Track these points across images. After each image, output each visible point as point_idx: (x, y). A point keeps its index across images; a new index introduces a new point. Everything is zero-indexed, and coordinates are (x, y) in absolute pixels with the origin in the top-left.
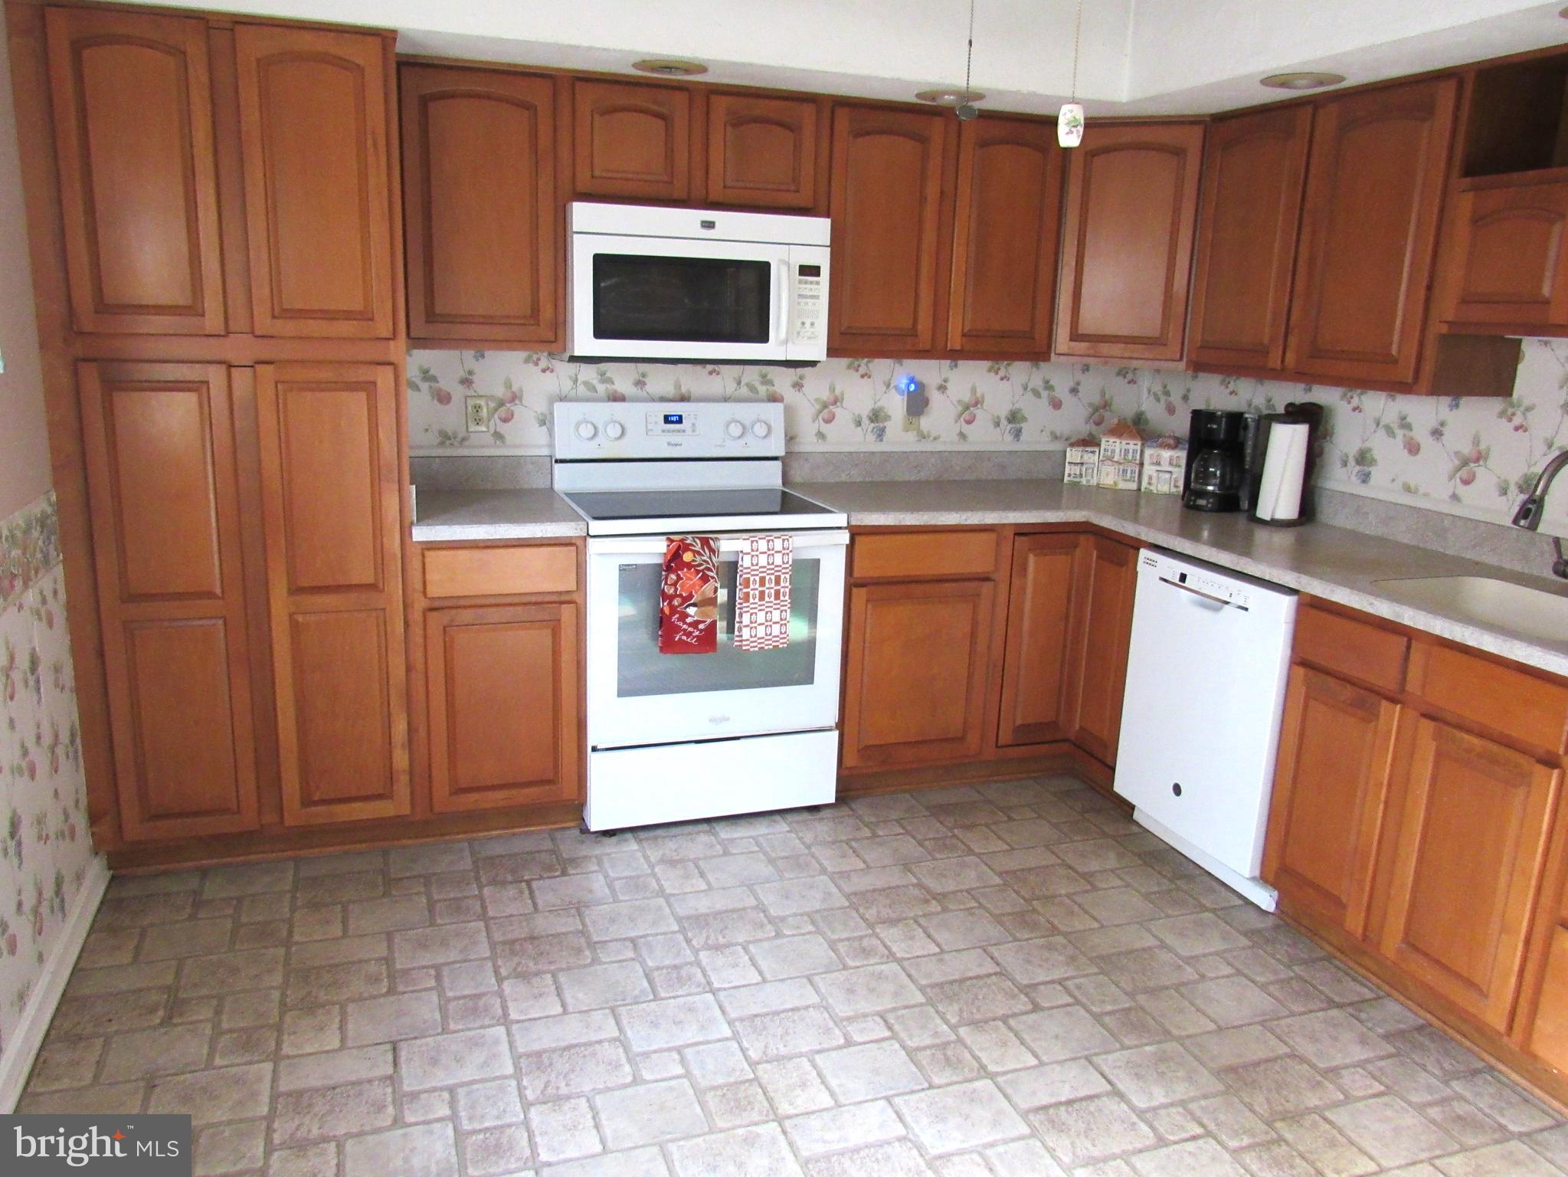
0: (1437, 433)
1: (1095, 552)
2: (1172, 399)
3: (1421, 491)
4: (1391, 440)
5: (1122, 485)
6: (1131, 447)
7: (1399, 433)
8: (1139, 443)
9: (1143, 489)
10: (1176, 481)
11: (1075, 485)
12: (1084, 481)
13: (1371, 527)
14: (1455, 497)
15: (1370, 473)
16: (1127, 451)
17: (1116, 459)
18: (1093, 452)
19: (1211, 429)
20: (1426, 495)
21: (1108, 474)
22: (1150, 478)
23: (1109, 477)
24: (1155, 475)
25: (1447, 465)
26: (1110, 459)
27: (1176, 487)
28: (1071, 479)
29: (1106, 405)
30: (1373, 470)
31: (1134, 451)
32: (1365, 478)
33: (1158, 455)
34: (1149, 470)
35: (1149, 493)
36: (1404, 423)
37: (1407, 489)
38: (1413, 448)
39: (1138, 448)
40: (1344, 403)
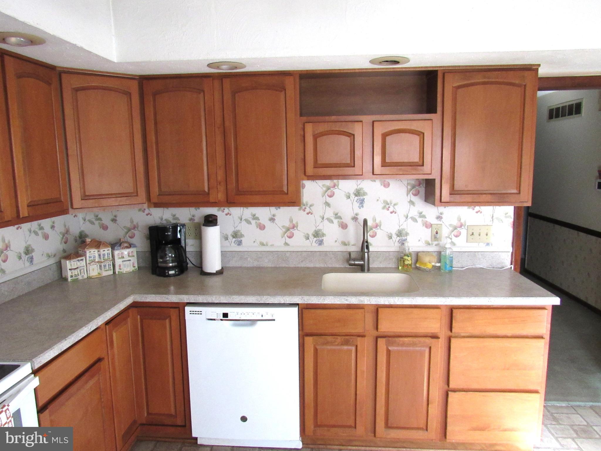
0: (272, 220)
1: (139, 317)
2: (103, 222)
3: (269, 244)
4: (250, 225)
5: (105, 274)
6: (106, 252)
7: (253, 222)
8: (110, 249)
9: (117, 273)
10: (133, 264)
11: (76, 281)
12: (80, 277)
13: (250, 263)
14: (286, 244)
15: (242, 240)
16: (104, 255)
17: (97, 260)
18: (82, 260)
19: (168, 235)
20: (272, 245)
21: (93, 270)
22: (120, 266)
23: (94, 271)
24: (121, 263)
25: (280, 232)
26: (93, 261)
27: (134, 267)
28: (72, 278)
29: (67, 231)
30: (243, 239)
31: (108, 254)
32: (240, 243)
33: (122, 253)
34: (118, 262)
35: (121, 274)
36: (255, 217)
37: (262, 244)
38: (262, 227)
39: (110, 251)
40: (220, 212)
